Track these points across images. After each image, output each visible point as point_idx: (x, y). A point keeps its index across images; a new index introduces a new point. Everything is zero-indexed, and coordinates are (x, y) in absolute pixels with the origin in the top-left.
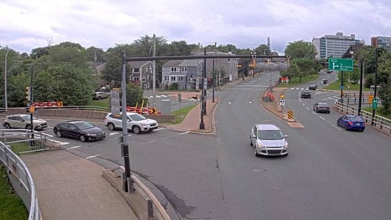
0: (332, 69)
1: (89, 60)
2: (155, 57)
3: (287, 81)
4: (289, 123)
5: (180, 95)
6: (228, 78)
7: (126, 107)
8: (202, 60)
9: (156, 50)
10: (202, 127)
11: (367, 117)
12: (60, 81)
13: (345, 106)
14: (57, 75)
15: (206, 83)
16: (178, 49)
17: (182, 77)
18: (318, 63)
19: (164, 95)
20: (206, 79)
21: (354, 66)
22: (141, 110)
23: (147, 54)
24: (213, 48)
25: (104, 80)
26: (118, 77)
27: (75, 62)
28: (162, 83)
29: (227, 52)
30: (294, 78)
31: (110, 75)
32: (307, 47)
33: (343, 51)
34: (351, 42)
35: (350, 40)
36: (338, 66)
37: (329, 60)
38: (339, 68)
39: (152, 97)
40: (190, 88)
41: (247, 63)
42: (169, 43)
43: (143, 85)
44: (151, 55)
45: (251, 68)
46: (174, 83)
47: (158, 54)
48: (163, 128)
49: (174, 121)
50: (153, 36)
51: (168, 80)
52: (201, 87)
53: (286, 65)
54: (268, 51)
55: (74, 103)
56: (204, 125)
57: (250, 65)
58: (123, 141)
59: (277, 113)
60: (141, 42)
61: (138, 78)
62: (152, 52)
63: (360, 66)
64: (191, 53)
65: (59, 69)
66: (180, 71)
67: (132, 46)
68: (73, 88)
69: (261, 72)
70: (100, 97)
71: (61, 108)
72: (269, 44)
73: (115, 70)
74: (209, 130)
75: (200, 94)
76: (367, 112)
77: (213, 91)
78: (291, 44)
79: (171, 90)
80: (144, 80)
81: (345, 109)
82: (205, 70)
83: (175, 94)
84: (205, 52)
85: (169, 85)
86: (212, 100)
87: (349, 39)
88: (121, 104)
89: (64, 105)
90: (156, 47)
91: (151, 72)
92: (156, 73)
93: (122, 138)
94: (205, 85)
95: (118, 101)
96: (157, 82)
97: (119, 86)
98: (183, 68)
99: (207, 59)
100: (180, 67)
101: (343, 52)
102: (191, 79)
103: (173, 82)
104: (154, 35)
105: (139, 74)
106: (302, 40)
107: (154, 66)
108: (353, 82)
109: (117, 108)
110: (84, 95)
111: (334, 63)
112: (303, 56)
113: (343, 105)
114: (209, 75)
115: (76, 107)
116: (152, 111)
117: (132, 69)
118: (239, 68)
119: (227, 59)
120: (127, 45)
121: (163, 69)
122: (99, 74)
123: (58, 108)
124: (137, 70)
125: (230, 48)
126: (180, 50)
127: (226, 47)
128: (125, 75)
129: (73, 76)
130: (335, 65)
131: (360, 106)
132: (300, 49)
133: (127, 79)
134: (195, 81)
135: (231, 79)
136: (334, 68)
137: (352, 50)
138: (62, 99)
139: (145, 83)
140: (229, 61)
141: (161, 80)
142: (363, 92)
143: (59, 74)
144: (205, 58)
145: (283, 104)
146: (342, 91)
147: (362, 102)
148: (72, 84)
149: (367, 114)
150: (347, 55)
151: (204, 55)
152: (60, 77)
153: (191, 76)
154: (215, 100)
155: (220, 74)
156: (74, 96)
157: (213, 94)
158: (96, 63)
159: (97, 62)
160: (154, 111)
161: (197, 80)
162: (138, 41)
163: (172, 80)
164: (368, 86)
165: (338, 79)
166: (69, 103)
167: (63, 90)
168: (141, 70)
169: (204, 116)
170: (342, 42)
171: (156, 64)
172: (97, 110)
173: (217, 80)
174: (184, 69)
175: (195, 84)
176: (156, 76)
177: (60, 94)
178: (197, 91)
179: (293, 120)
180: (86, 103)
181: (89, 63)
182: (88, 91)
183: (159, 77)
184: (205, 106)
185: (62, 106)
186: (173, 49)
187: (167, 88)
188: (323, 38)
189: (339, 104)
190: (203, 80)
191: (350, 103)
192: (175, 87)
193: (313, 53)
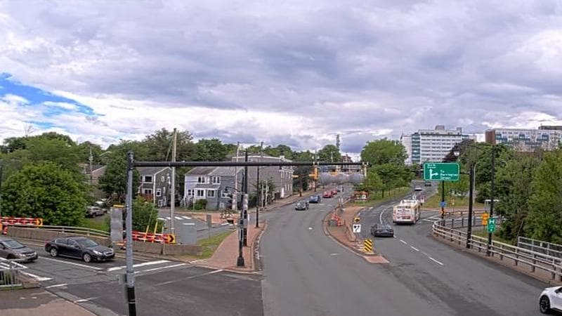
0: (429, 178)
1: (82, 161)
2: (175, 161)
3: (364, 197)
4: (365, 257)
5: (209, 217)
6: (279, 194)
7: (131, 232)
8: (243, 168)
9: (177, 151)
10: (241, 263)
11: (480, 245)
12: (40, 188)
13: (449, 230)
14: (36, 179)
15: (246, 201)
16: (209, 150)
17: (213, 191)
18: (408, 170)
19: (187, 216)
20: (247, 195)
21: (460, 173)
22: (154, 237)
23: (164, 156)
24: (257, 150)
25: (102, 190)
26: (122, 188)
27: (61, 163)
28: (184, 199)
29: (278, 156)
30: (374, 192)
31: (111, 184)
32: (392, 148)
33: (445, 151)
34: (457, 138)
35: (455, 136)
36: (436, 174)
37: (424, 165)
38: (438, 177)
39: (169, 218)
40: (223, 206)
41: (306, 172)
42: (195, 141)
43: (156, 202)
44: (170, 158)
45: (313, 179)
46: (202, 200)
47: (180, 157)
48: (183, 264)
49: (201, 253)
50: (173, 131)
51: (193, 194)
52: (240, 207)
53: (362, 175)
54: (337, 155)
55: (58, 223)
56: (243, 259)
57: (310, 175)
58: (126, 281)
59: (348, 243)
60: (156, 138)
61: (150, 191)
62: (170, 154)
63: (469, 172)
64: (227, 156)
65: (39, 171)
66: (211, 181)
67: (142, 145)
68: (57, 200)
69: (326, 185)
70: (95, 213)
71: (40, 227)
72: (338, 145)
73: (118, 177)
74: (251, 267)
75: (237, 215)
76: (480, 238)
77: (257, 211)
78: (370, 143)
79: (198, 209)
80: (158, 194)
81: (448, 234)
82: (246, 183)
83: (202, 215)
84: (247, 155)
85: (194, 202)
86: (255, 226)
87: (454, 134)
88: (124, 228)
89: (44, 223)
90: (177, 146)
91: (170, 183)
92: (176, 184)
93: (126, 276)
94: (245, 203)
95: (119, 222)
96: (176, 197)
97: (123, 202)
98: (215, 178)
99: (249, 167)
100: (211, 177)
101: (445, 153)
102: (227, 194)
103: (201, 197)
104: (175, 129)
105: (153, 184)
106: (386, 138)
107: (173, 174)
108: (460, 195)
109: (119, 233)
110: (72, 211)
111: (431, 171)
112: (387, 162)
113: (445, 229)
114: (252, 189)
115: (61, 228)
116: (169, 239)
117: (141, 177)
118: (294, 179)
119: (278, 167)
120: (135, 143)
121: (186, 177)
122: (96, 182)
123: (36, 227)
124: (149, 179)
125: (282, 150)
126: (210, 152)
127: (277, 149)
128: (131, 186)
129: (58, 182)
130: (433, 173)
131: (470, 230)
132: (382, 151)
133: (134, 191)
134: (231, 196)
135: (282, 195)
136: (431, 177)
137: (457, 151)
138: (42, 214)
139: (161, 198)
140: (281, 169)
141: (183, 195)
142: (473, 209)
143: (38, 178)
144: (246, 165)
145: (359, 231)
146: (443, 209)
147: (472, 224)
148: (57, 194)
149: (481, 240)
150: (450, 158)
151: (244, 161)
152: (40, 183)
153: (226, 190)
154: (259, 225)
155: (267, 187)
156: (59, 212)
157: (257, 216)
158: (91, 166)
159: (93, 164)
160: (172, 239)
161: (234, 195)
162: (152, 137)
163: (199, 195)
164: (481, 201)
165: (437, 192)
166: (51, 221)
167: (44, 201)
168: (154, 179)
169: (243, 248)
170: (444, 138)
171: (176, 172)
172: (91, 234)
173: (263, 196)
174: (216, 180)
175: (231, 202)
176: (176, 188)
177: (39, 207)
178: (234, 212)
179: (372, 253)
180: (75, 223)
181: (81, 165)
182: (79, 205)
183: (180, 190)
184: (245, 234)
185: (41, 225)
186: (200, 151)
187: (191, 206)
188: (416, 134)
189: (438, 227)
190: (242, 196)
191: (455, 226)
192: (202, 205)
193: (402, 156)
